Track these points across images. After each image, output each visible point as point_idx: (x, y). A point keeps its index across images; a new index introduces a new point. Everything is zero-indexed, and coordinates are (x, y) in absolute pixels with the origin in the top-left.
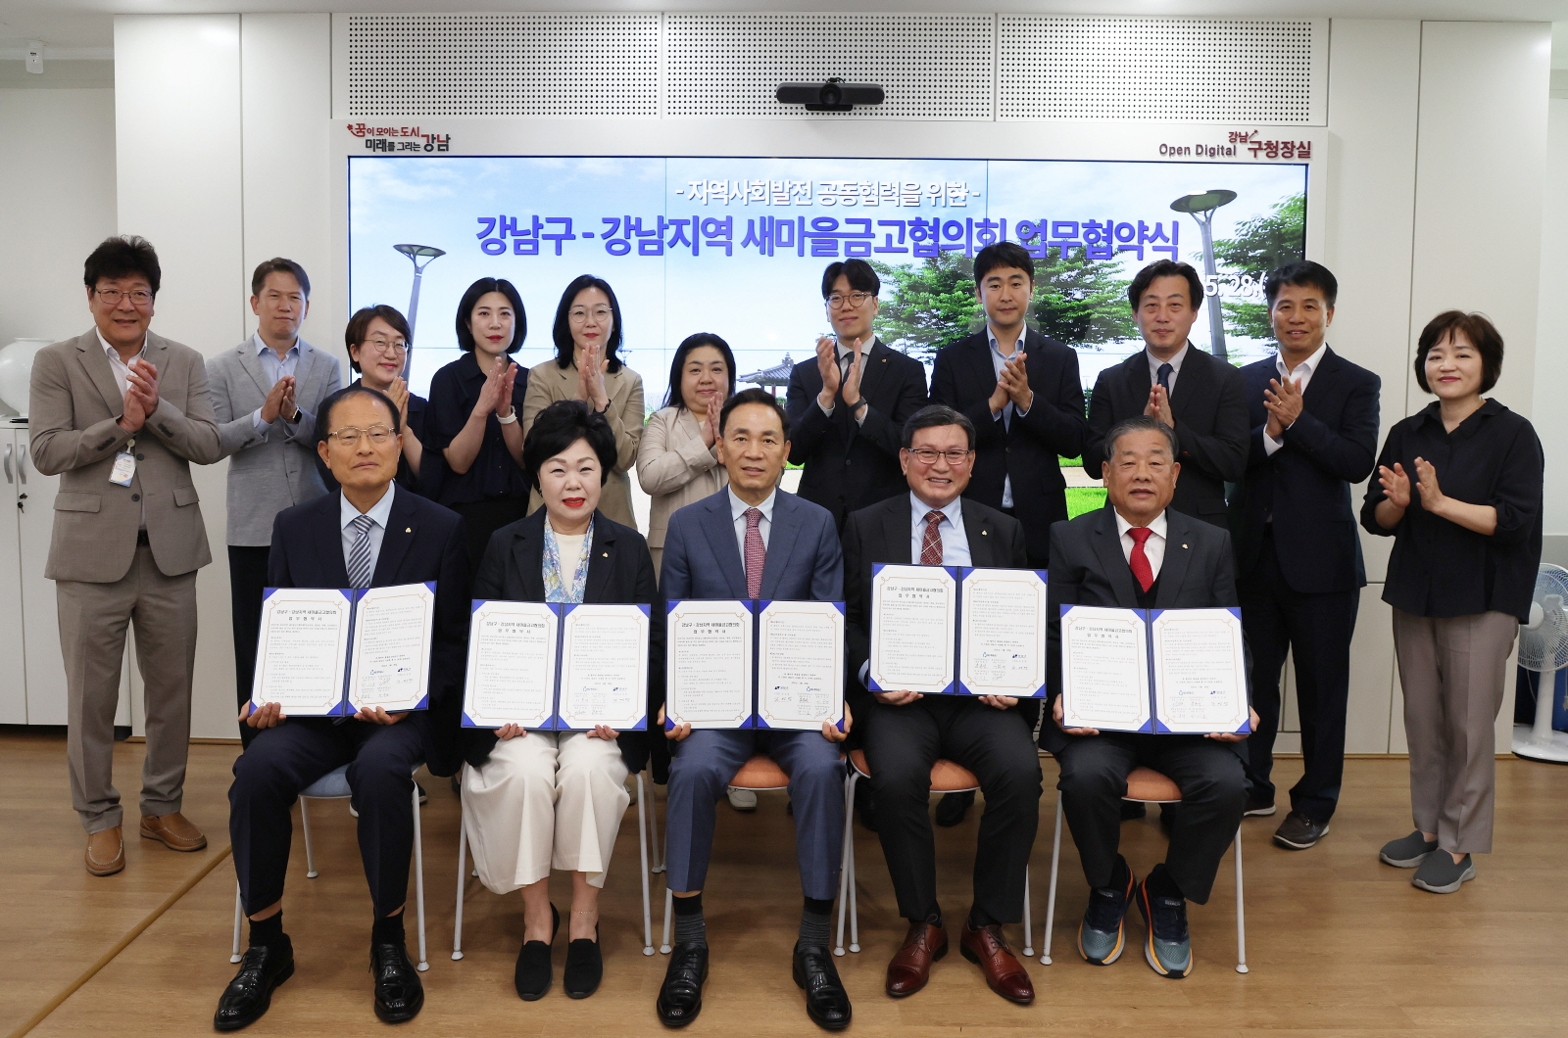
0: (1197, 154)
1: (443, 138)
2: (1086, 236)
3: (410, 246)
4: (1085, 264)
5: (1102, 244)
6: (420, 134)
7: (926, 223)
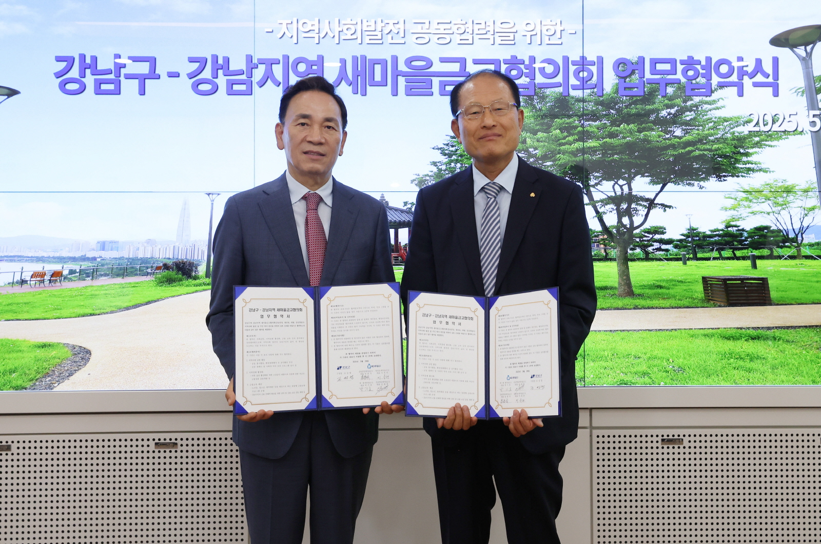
4: (685, 101)
7: (522, 62)
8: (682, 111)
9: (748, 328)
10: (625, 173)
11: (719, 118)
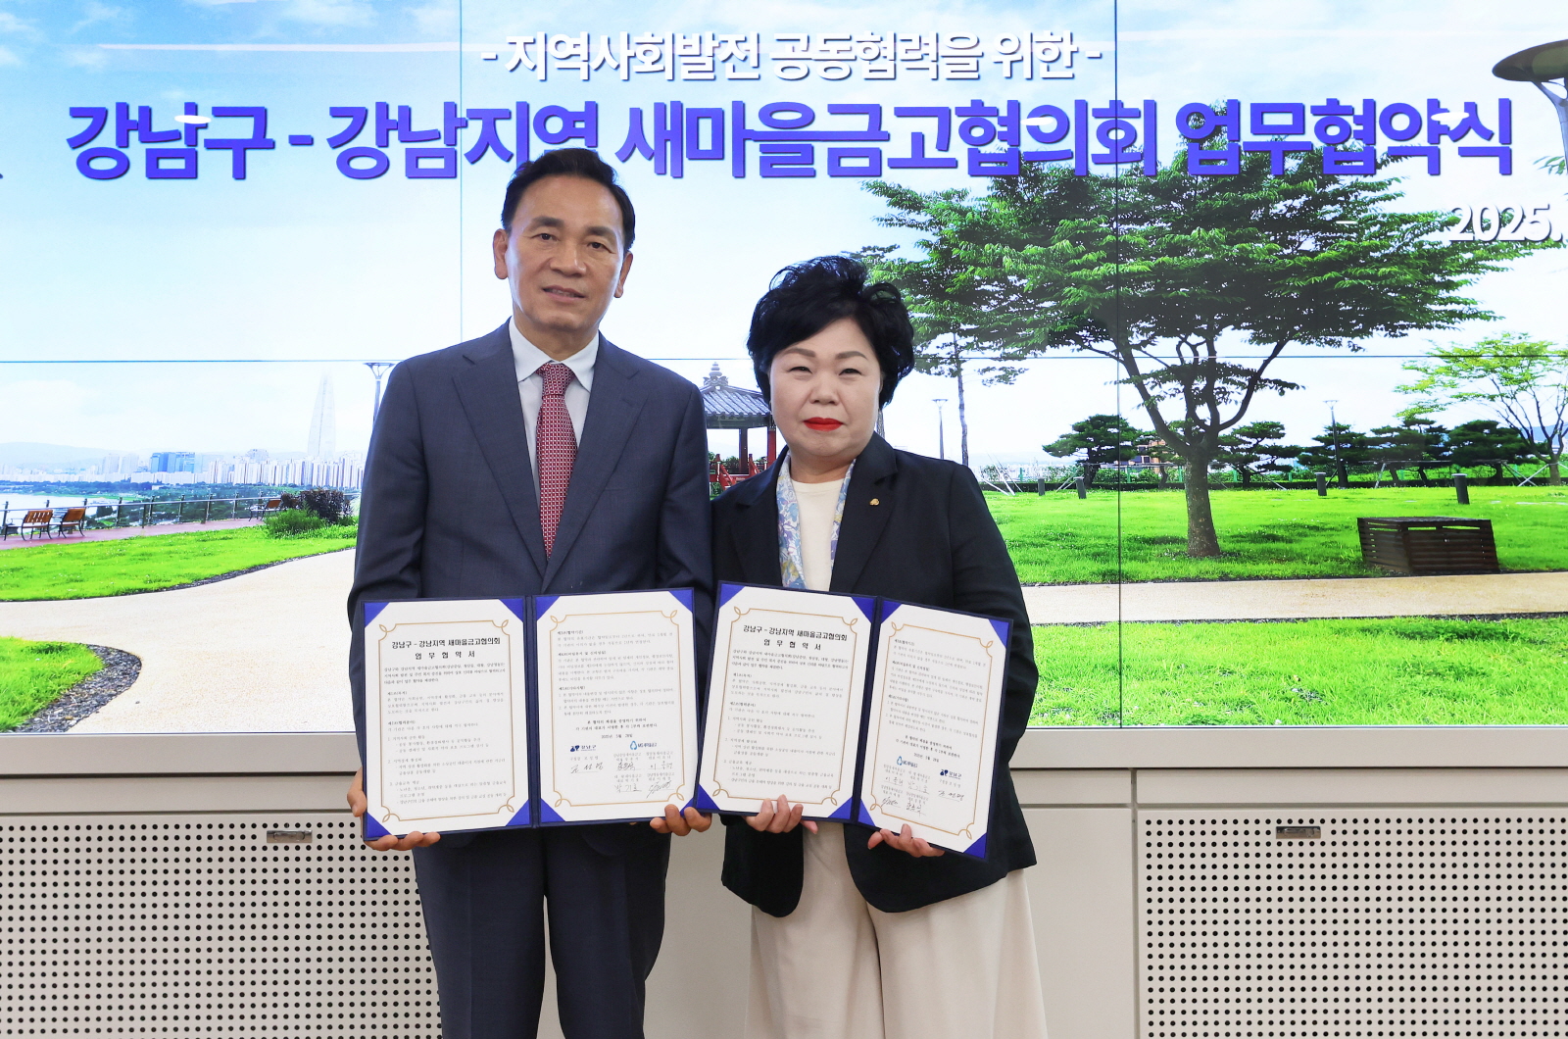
2: (1321, 130)
4: (1322, 185)
5: (1355, 145)
7: (994, 112)
8: (1317, 203)
9: (1452, 617)
10: (1201, 322)
11: (1392, 216)
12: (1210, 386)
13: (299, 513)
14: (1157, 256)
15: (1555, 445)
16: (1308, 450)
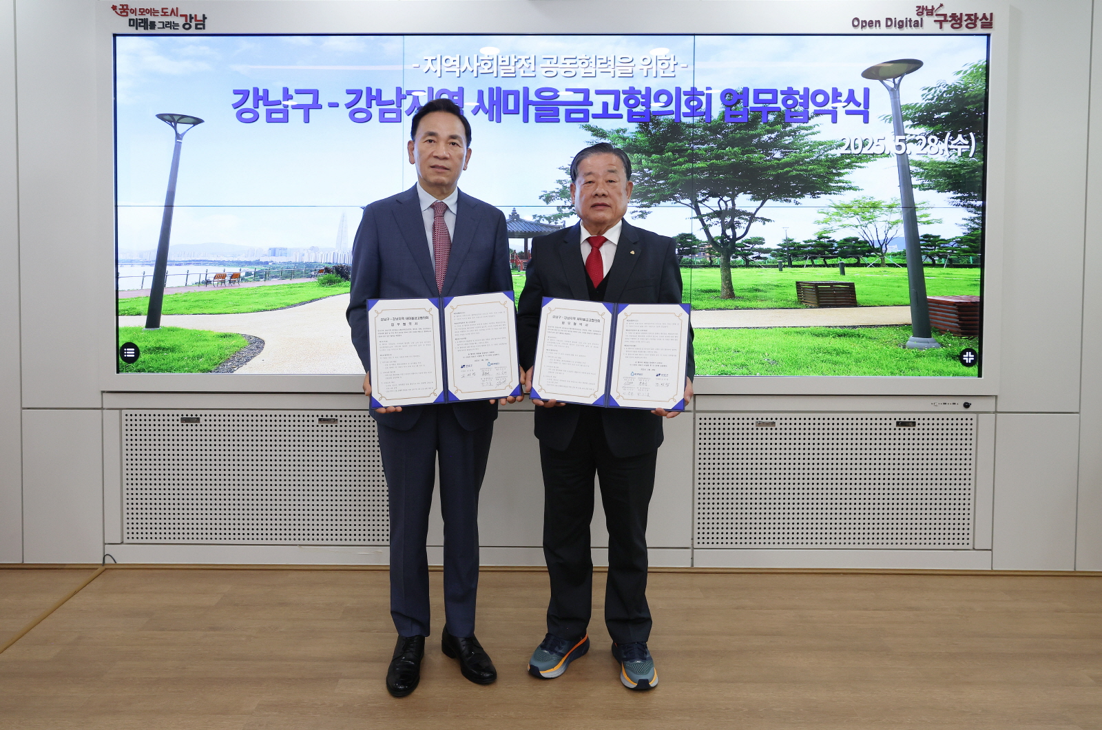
0: (887, 26)
1: (200, 17)
2: (784, 102)
3: (172, 115)
4: (784, 127)
5: (799, 109)
6: (179, 14)
7: (639, 92)
8: (782, 136)
9: (836, 327)
10: (729, 191)
11: (815, 142)
12: (732, 220)
13: (333, 276)
14: (711, 160)
15: (884, 249)
16: (775, 250)
